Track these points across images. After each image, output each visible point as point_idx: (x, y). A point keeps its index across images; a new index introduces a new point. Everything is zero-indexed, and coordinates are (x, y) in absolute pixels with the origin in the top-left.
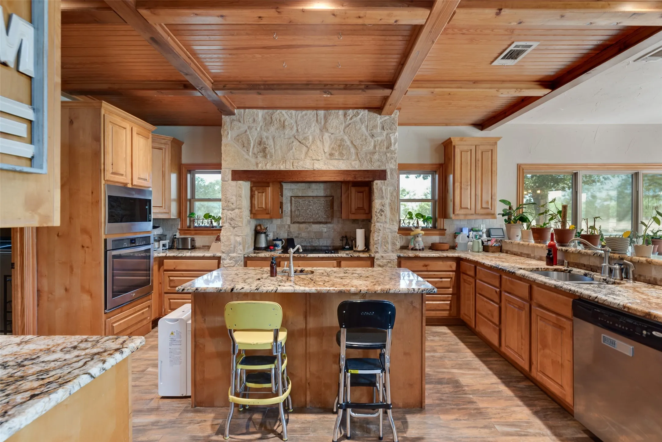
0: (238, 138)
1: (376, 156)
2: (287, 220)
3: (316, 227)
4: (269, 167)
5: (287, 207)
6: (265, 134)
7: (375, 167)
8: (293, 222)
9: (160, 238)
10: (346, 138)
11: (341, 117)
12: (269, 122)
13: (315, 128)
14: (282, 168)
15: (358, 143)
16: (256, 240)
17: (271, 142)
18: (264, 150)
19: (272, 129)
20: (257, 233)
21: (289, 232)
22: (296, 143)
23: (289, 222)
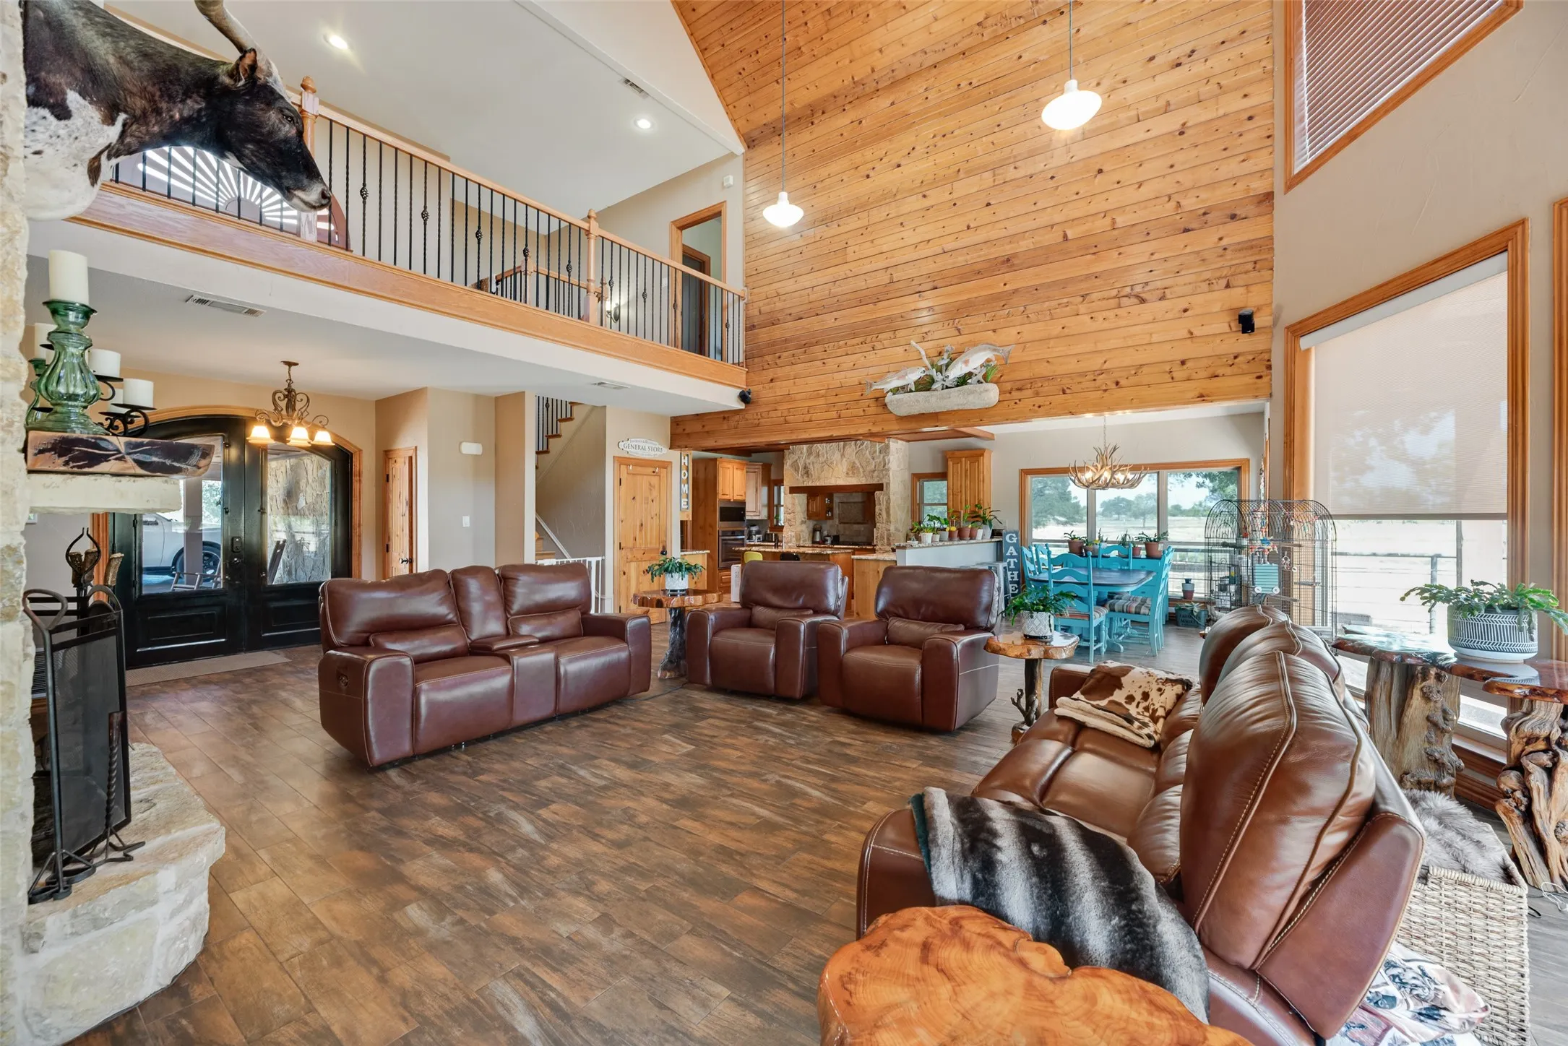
0: (792, 466)
1: (876, 474)
2: (837, 521)
3: (856, 527)
4: (810, 484)
5: (836, 511)
6: (808, 461)
7: (875, 481)
8: (841, 523)
9: (758, 533)
10: (857, 462)
11: (853, 446)
12: (810, 454)
13: (837, 455)
14: (818, 484)
15: (864, 464)
16: (814, 537)
17: (811, 467)
18: (807, 473)
19: (812, 458)
20: (814, 531)
21: (838, 531)
22: (826, 467)
23: (837, 522)
